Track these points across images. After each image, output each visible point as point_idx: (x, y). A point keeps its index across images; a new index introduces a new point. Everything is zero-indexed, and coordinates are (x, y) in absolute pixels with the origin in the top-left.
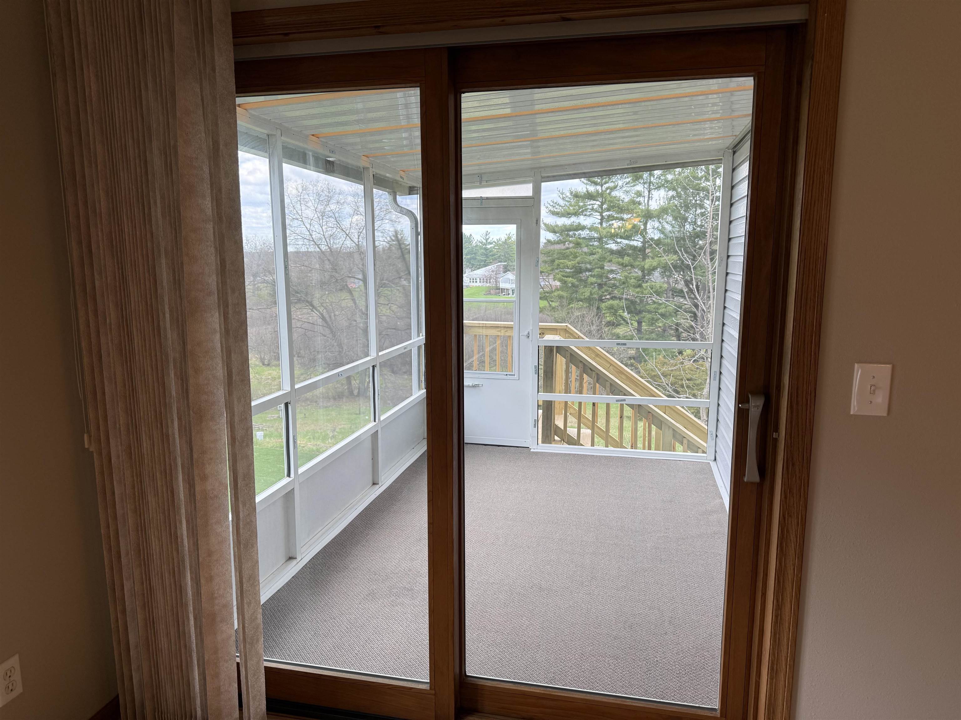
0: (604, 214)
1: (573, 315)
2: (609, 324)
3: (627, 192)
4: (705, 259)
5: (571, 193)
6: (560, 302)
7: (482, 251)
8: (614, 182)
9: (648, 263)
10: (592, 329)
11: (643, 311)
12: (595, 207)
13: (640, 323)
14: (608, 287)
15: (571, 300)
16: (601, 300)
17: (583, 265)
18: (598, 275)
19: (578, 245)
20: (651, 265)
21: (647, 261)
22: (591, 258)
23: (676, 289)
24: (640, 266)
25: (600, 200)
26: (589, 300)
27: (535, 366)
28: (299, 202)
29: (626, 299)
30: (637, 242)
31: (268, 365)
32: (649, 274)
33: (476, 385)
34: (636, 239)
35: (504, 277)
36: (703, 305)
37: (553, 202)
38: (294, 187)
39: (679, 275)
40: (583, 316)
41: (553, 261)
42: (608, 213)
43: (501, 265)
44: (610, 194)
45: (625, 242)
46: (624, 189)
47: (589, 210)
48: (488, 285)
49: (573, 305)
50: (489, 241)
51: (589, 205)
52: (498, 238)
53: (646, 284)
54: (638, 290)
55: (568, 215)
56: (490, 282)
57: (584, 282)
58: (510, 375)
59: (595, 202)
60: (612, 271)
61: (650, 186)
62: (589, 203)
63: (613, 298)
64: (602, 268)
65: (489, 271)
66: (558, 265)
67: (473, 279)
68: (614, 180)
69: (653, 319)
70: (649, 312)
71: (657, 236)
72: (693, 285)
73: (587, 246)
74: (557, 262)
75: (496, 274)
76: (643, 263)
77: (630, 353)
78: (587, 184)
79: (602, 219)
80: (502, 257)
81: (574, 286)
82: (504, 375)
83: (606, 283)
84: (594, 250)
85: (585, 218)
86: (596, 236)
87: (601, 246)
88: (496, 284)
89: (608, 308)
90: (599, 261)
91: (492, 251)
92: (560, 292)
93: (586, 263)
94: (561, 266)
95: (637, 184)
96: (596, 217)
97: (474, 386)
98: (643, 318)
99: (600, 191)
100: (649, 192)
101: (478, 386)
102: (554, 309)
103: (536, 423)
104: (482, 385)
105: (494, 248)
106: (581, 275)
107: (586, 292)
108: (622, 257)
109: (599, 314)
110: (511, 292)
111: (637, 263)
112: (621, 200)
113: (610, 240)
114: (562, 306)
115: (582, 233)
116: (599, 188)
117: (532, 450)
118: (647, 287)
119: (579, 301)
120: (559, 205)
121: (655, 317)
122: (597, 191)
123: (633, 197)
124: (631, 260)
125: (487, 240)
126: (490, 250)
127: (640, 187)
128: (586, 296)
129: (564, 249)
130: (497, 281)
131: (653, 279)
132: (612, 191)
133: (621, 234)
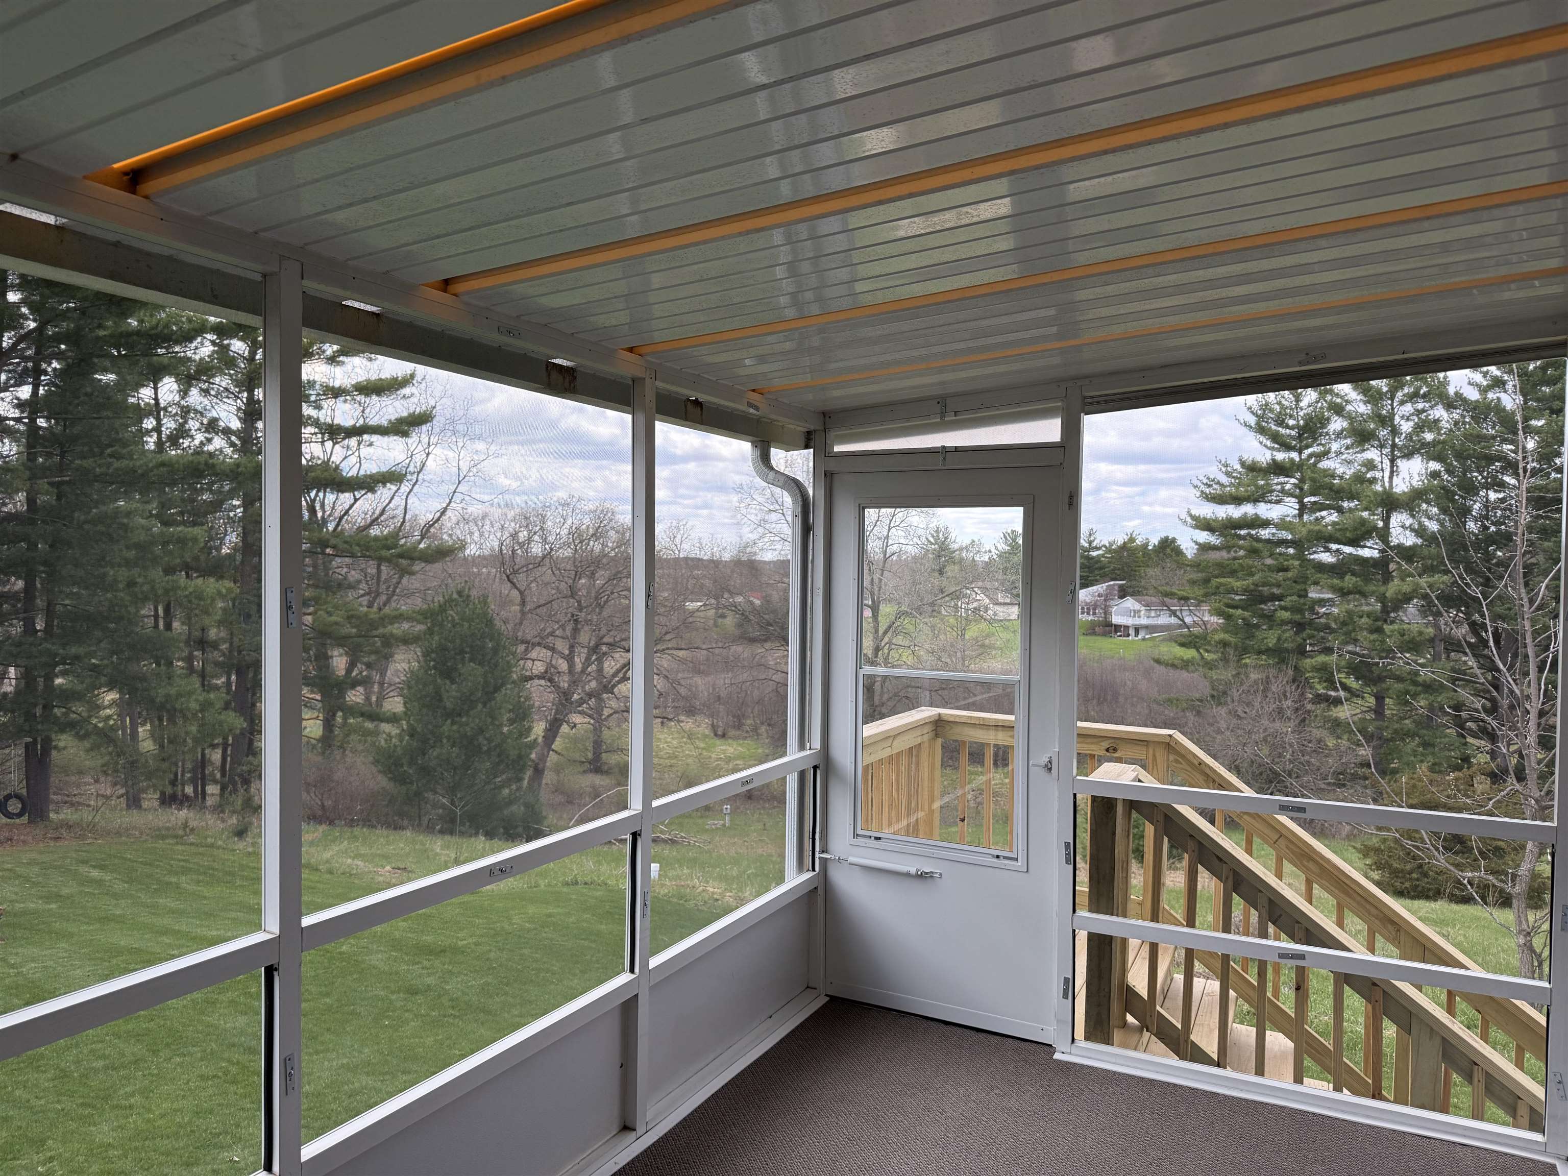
0: (1306, 500)
1: (1247, 677)
2: (1320, 699)
3: (1348, 463)
4: (1514, 589)
5: (1243, 464)
6: (1222, 653)
8: (1323, 445)
9: (1393, 588)
10: (1285, 706)
11: (1386, 677)
12: (1288, 487)
13: (1380, 699)
14: (1316, 629)
15: (1244, 650)
16: (1303, 653)
17: (1265, 589)
18: (1292, 607)
19: (1253, 551)
20: (1399, 591)
21: (1391, 584)
22: (1279, 576)
24: (1377, 594)
25: (1298, 475)
26: (1279, 654)
30: (1370, 551)
31: (724, 736)
32: (1396, 609)
33: (926, 873)
34: (1368, 544)
35: (1120, 606)
36: (1512, 682)
37: (1208, 478)
39: (1458, 612)
40: (1267, 681)
41: (1207, 581)
42: (1313, 499)
43: (1114, 585)
44: (1315, 465)
45: (1348, 549)
46: (1343, 457)
47: (1275, 493)
48: (1090, 618)
49: (1248, 661)
50: (1094, 544)
51: (1277, 484)
52: (1111, 539)
53: (1391, 627)
54: (1376, 636)
55: (1237, 500)
56: (1095, 614)
57: (1269, 618)
58: (1005, 858)
59: (1286, 479)
60: (1322, 602)
61: (1392, 451)
62: (1276, 481)
63: (1328, 650)
64: (1303, 594)
65: (1093, 595)
66: (1217, 588)
68: (1323, 441)
69: (1407, 693)
70: (1399, 679)
71: (1410, 540)
72: (1487, 631)
73: (1271, 555)
74: (1214, 582)
75: (1105, 600)
76: (1382, 589)
77: (1362, 755)
78: (1272, 449)
79: (1302, 508)
80: (1118, 572)
81: (1248, 625)
82: (993, 856)
83: (1311, 623)
84: (1286, 563)
85: (1269, 506)
86: (1290, 537)
87: (1300, 556)
88: (1105, 618)
89: (1316, 669)
90: (1295, 582)
91: (1100, 561)
92: (1222, 636)
93: (1271, 585)
94: (1222, 589)
95: (1368, 449)
96: (1290, 504)
97: (922, 876)
98: (1388, 689)
99: (1297, 459)
100: (1392, 462)
101: (932, 877)
102: (1209, 665)
103: (1068, 988)
104: (940, 874)
105: (1103, 556)
106: (1262, 606)
107: (1271, 638)
108: (1342, 576)
109: (1298, 678)
110: (1132, 632)
111: (1371, 588)
112: (1339, 476)
113: (1316, 546)
114: (1225, 659)
115: (1263, 532)
116: (1294, 455)
117: (1057, 1056)
118: (1392, 631)
119: (1259, 653)
120: (1218, 483)
121: (1412, 688)
122: (1292, 460)
123: (1360, 471)
124: (1360, 583)
125: (1090, 543)
126: (1097, 560)
127: (1372, 454)
128: (1270, 645)
129: (1229, 559)
130: (1107, 613)
131: (1404, 618)
132: (1320, 461)
133: (1338, 535)
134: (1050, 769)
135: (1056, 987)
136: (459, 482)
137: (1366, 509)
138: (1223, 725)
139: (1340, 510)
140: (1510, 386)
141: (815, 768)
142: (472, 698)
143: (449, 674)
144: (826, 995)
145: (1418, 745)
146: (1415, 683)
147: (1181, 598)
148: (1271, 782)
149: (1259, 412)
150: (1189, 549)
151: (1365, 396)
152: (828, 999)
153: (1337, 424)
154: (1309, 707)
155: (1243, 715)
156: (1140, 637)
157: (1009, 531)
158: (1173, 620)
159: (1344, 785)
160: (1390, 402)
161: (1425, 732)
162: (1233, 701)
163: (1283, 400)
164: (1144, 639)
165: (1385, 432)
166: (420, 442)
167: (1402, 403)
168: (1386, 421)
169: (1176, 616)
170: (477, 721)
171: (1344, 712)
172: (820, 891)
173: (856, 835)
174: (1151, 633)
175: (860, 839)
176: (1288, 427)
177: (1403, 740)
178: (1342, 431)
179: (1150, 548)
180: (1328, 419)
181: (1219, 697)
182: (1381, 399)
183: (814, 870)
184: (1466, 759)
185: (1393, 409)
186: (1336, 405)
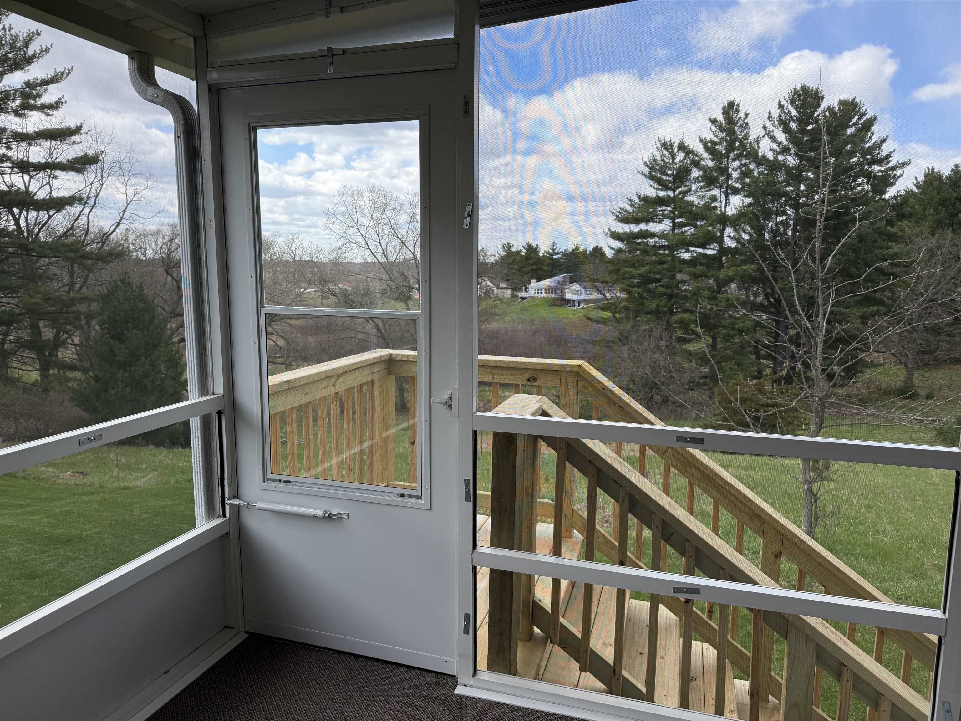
0: (677, 220)
1: (640, 328)
2: (680, 340)
3: (701, 197)
5: (639, 197)
6: (626, 314)
7: (549, 261)
8: (687, 186)
9: (722, 274)
10: (661, 344)
11: (718, 326)
12: (666, 212)
13: (714, 339)
14: (679, 299)
15: (638, 313)
16: (671, 313)
17: (652, 275)
18: (667, 286)
19: (645, 252)
20: (727, 275)
21: (722, 271)
22: (659, 267)
23: (755, 302)
24: (715, 276)
25: (672, 205)
26: (657, 313)
27: (467, 482)
28: (355, 210)
29: (700, 313)
32: (725, 285)
33: (335, 515)
34: (711, 247)
35: (570, 288)
37: (620, 208)
38: (349, 193)
39: (759, 287)
40: (651, 331)
41: (618, 271)
42: (680, 220)
43: (567, 276)
44: (682, 198)
45: (700, 250)
46: (699, 194)
47: (659, 217)
48: (553, 296)
49: (640, 318)
50: (556, 251)
51: (660, 211)
52: (566, 248)
53: (722, 296)
54: (713, 302)
55: (637, 221)
56: (555, 293)
57: (653, 293)
58: (410, 496)
59: (665, 208)
60: (683, 282)
61: (727, 190)
62: (659, 209)
63: (685, 311)
64: (673, 277)
65: (555, 282)
66: (624, 274)
67: (538, 290)
68: (687, 184)
69: (729, 335)
70: (725, 327)
71: (734, 244)
73: (655, 254)
74: (623, 271)
75: (562, 285)
76: (718, 273)
77: (703, 372)
78: (658, 189)
79: (675, 226)
80: (569, 268)
81: (641, 297)
82: (398, 495)
83: (676, 295)
84: (663, 258)
85: (655, 224)
86: (666, 243)
87: (672, 254)
88: (562, 296)
89: (677, 322)
90: (668, 271)
91: (559, 261)
92: (626, 304)
93: (655, 273)
94: (626, 275)
95: (713, 189)
96: (667, 223)
97: (329, 518)
98: (718, 333)
99: (672, 195)
100: (727, 197)
101: (340, 518)
102: (618, 321)
103: (468, 624)
104: (348, 515)
105: (561, 258)
106: (649, 286)
107: (653, 304)
108: (694, 266)
109: (669, 328)
110: (576, 304)
111: (711, 273)
112: (696, 205)
113: (682, 249)
114: (627, 318)
115: (651, 241)
116: (671, 193)
117: (460, 690)
118: (722, 298)
119: (647, 313)
120: (626, 211)
121: (731, 332)
122: (669, 196)
123: (708, 202)
124: (706, 270)
125: (554, 250)
126: (557, 260)
127: (716, 192)
128: (653, 309)
129: (631, 258)
130: (563, 293)
131: (729, 292)
132: (685, 196)
133: (694, 241)
134: (450, 406)
135: (458, 623)
136: (128, 204)
137: (710, 226)
138: (626, 356)
139: (695, 226)
140: (792, 152)
141: (220, 413)
142: (138, 353)
143: (119, 338)
144: (246, 632)
145: (735, 365)
146: (733, 329)
147: (603, 282)
148: (652, 389)
149: (651, 166)
150: (609, 253)
151: (713, 156)
152: (247, 635)
153: (696, 173)
154: (674, 344)
155: (637, 350)
156: (581, 307)
157: (506, 244)
158: (600, 296)
159: (693, 389)
160: (726, 160)
161: (738, 357)
162: (632, 342)
163: (665, 159)
164: (583, 308)
165: (723, 178)
166: (96, 177)
167: (733, 160)
168: (724, 171)
169: (601, 294)
170: (142, 369)
171: (693, 347)
172: (233, 536)
173: (265, 480)
174: (587, 304)
175: (271, 484)
176: (667, 175)
177: (726, 362)
178: (698, 177)
179: (588, 253)
180: (691, 170)
181: (623, 339)
182: (722, 158)
183: (224, 516)
184: (760, 372)
185: (728, 164)
186: (695, 161)
